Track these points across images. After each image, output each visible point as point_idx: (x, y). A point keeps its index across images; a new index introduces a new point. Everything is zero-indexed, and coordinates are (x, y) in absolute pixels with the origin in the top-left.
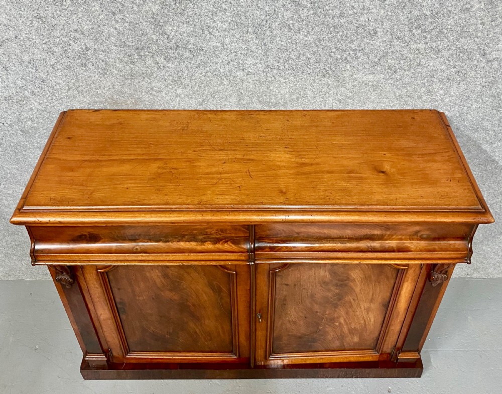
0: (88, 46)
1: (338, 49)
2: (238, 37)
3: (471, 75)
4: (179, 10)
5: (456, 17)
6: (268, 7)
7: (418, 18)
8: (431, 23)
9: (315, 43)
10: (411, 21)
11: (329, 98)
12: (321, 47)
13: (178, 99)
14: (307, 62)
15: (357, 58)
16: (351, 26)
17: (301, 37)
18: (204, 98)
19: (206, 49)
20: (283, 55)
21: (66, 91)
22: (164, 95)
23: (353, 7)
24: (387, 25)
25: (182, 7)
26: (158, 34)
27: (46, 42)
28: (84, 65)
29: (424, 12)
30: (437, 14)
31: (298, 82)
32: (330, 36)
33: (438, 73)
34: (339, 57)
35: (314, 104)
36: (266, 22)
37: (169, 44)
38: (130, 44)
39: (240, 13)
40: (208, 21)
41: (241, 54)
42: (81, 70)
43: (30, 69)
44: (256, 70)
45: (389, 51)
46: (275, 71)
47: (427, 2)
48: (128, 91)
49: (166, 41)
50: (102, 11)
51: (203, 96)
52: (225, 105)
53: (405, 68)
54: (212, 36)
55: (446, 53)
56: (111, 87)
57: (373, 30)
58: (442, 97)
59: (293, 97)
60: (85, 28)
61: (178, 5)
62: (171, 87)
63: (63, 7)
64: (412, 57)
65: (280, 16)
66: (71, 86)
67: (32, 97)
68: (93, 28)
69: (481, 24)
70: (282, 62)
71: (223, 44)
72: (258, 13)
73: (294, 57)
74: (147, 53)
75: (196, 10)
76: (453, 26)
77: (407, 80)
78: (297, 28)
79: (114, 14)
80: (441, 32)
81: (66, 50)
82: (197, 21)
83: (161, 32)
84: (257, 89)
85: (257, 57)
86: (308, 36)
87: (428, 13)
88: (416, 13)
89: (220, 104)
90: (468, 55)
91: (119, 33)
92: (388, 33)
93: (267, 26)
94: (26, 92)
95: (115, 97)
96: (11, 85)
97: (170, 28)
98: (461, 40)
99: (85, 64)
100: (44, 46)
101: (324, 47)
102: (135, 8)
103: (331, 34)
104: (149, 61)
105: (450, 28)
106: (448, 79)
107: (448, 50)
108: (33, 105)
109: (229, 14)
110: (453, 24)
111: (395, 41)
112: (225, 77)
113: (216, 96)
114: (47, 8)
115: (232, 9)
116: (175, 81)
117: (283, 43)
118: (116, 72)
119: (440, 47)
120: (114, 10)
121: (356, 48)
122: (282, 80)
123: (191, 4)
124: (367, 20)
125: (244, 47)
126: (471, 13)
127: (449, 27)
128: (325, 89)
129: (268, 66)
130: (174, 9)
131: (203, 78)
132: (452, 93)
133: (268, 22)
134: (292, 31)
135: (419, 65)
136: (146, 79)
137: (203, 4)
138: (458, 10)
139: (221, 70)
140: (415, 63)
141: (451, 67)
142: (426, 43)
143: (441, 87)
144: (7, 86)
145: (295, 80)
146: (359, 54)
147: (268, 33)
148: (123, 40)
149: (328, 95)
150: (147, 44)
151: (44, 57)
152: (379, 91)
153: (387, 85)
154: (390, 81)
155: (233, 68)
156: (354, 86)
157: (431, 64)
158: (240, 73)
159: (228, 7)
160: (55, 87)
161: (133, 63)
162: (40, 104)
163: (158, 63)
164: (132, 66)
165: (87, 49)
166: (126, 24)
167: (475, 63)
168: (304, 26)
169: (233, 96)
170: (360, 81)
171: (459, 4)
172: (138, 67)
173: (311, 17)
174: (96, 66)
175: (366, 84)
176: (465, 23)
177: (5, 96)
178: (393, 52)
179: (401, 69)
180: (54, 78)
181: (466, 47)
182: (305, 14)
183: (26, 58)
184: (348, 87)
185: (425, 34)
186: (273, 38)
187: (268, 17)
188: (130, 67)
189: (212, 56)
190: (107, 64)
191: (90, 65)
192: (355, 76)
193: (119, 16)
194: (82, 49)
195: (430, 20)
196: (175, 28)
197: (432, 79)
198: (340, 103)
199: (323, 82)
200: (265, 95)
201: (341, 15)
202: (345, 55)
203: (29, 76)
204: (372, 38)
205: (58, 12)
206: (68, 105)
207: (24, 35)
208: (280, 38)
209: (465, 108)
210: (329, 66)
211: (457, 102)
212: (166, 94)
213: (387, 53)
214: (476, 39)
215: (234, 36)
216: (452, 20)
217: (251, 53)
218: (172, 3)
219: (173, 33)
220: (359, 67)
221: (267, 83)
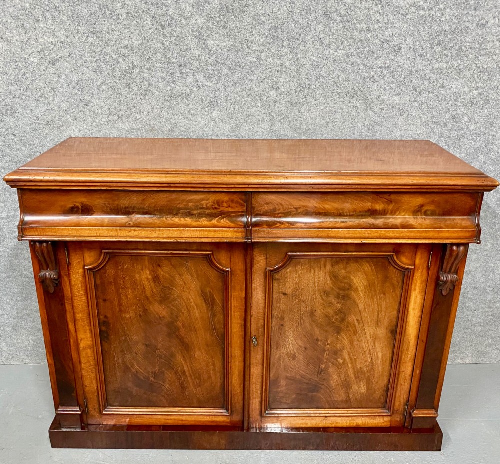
0: (135, 64)
1: (365, 66)
2: (273, 51)
3: (493, 98)
4: (223, 24)
5: (474, 34)
6: (302, 20)
7: (438, 34)
8: (451, 39)
9: (344, 59)
10: (431, 37)
11: (358, 124)
12: (350, 63)
13: (213, 124)
14: (337, 80)
15: (384, 77)
16: (377, 41)
17: (332, 52)
18: (238, 122)
19: (244, 65)
20: (314, 72)
21: (107, 116)
22: (200, 119)
23: (378, 20)
24: (410, 41)
25: (226, 20)
26: (200, 49)
27: (97, 60)
28: (128, 86)
29: (444, 27)
30: (455, 29)
31: (328, 104)
32: (359, 51)
33: (462, 96)
34: (367, 75)
35: (343, 131)
36: (300, 35)
37: (210, 60)
38: (174, 61)
39: (277, 26)
40: (248, 35)
41: (276, 70)
42: (124, 91)
43: (77, 91)
44: (289, 90)
45: (413, 70)
46: (306, 91)
47: (445, 17)
48: (166, 116)
49: (207, 56)
50: (153, 25)
51: (236, 121)
52: (257, 132)
53: (429, 90)
54: (250, 51)
55: (468, 74)
56: (150, 110)
57: (397, 46)
58: (467, 124)
59: (324, 122)
60: (135, 44)
61: (222, 17)
62: (207, 109)
63: (119, 21)
64: (434, 77)
65: (312, 29)
66: (113, 110)
67: (73, 122)
68: (142, 44)
69: (497, 41)
70: (313, 79)
71: (260, 59)
72: (293, 26)
73: (325, 75)
74: (189, 70)
75: (238, 23)
76: (471, 43)
77: (432, 104)
78: (327, 43)
79: (163, 28)
80: (460, 50)
81: (114, 69)
82: (237, 34)
83: (204, 47)
84: (289, 112)
85: (290, 74)
86: (338, 51)
87: (447, 29)
88: (436, 28)
89: (252, 131)
90: (489, 75)
91: (165, 48)
92: (412, 50)
93: (301, 39)
94: (69, 117)
95: (153, 122)
96: (56, 108)
97: (213, 43)
98: (480, 58)
99: (129, 84)
100: (95, 64)
101: (353, 64)
102: (184, 22)
103: (359, 49)
104: (190, 80)
105: (469, 46)
106: (472, 103)
107: (469, 70)
108: (73, 132)
109: (266, 27)
110: (472, 41)
111: (418, 59)
112: (259, 97)
113: (249, 121)
114: (103, 23)
115: (270, 22)
116: (212, 102)
117: (314, 59)
118: (158, 93)
119: (462, 67)
120: (164, 24)
121: (383, 65)
122: (314, 102)
123: (233, 17)
124: (391, 35)
125: (278, 62)
126: (487, 29)
127: (468, 44)
128: (354, 113)
129: (300, 85)
130: (218, 22)
131: (239, 99)
132: (477, 120)
133: (302, 35)
134: (324, 45)
135: (443, 87)
136: (185, 100)
137: (244, 17)
138: (475, 25)
139: (256, 89)
140: (439, 85)
141: (474, 89)
142: (447, 62)
143: (465, 112)
144: (52, 109)
145: (325, 101)
146: (385, 72)
147: (301, 47)
148: (168, 57)
149: (357, 120)
150: (190, 60)
151: (92, 77)
152: (406, 115)
153: (413, 109)
154: (416, 104)
155: (268, 87)
156: (381, 109)
157: (454, 86)
158: (273, 93)
159: (267, 20)
160: (97, 111)
161: (174, 82)
162: (80, 131)
163: (198, 82)
164: (173, 85)
165: (134, 67)
166: (173, 39)
167: (495, 84)
168: (334, 41)
169: (265, 121)
170: (388, 103)
171: (475, 19)
172: (179, 87)
173: (341, 31)
174: (140, 86)
175: (393, 107)
176: (482, 40)
177: (47, 120)
178: (417, 71)
179: (425, 90)
180: (98, 101)
181: (486, 67)
182: (335, 28)
183: (75, 79)
184: (376, 111)
185: (446, 52)
186: (306, 52)
187: (302, 30)
188: (171, 86)
189: (248, 73)
190: (150, 85)
191: (133, 86)
192: (382, 97)
193: (167, 31)
194: (129, 67)
195: (450, 37)
196: (217, 43)
197: (456, 103)
198: (369, 129)
199: (353, 105)
200: (296, 120)
201: (368, 30)
202: (372, 73)
203: (74, 99)
204: (397, 54)
205: (113, 27)
206: (106, 133)
207: (77, 53)
208: (312, 53)
209: (491, 137)
210: (357, 85)
211: (482, 130)
212: (202, 118)
213: (411, 71)
214: (494, 57)
215: (270, 51)
216: (470, 37)
217: (285, 70)
218: (217, 16)
219: (214, 49)
220: (386, 86)
221: (299, 105)
